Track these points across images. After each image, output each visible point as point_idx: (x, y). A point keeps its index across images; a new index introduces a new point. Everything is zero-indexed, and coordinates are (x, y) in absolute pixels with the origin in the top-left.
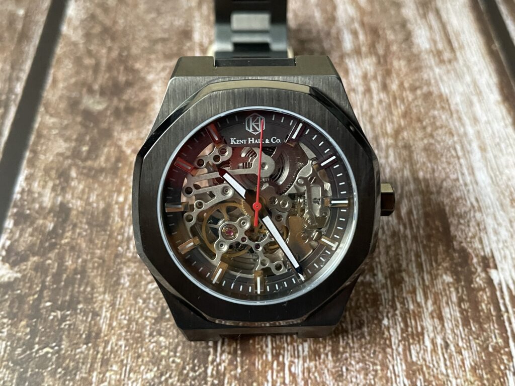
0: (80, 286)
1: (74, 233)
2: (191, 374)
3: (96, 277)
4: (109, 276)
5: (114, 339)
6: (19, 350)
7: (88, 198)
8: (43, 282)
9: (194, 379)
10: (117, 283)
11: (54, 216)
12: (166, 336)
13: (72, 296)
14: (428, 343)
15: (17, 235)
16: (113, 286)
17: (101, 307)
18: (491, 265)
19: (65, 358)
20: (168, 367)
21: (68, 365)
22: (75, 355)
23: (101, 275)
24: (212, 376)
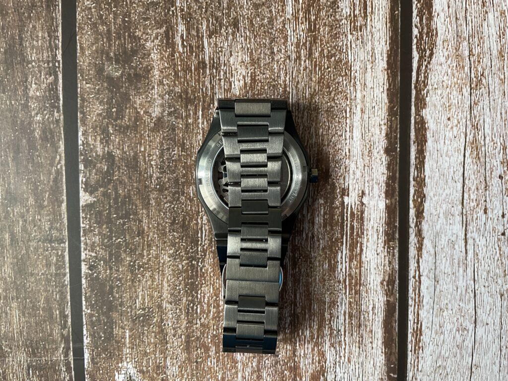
0: (129, 206)
1: (119, 172)
2: (191, 251)
3: (136, 200)
4: (143, 199)
5: (151, 234)
6: (106, 240)
7: (123, 149)
8: (109, 203)
9: (192, 253)
10: (149, 203)
11: (106, 162)
12: (177, 232)
13: (126, 211)
14: (304, 236)
15: (88, 175)
16: (147, 206)
17: (142, 217)
18: (346, 194)
19: (129, 244)
20: (179, 248)
21: (131, 247)
22: (134, 242)
23: (139, 199)
24: (201, 251)
